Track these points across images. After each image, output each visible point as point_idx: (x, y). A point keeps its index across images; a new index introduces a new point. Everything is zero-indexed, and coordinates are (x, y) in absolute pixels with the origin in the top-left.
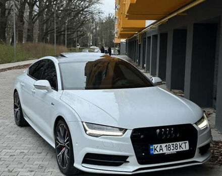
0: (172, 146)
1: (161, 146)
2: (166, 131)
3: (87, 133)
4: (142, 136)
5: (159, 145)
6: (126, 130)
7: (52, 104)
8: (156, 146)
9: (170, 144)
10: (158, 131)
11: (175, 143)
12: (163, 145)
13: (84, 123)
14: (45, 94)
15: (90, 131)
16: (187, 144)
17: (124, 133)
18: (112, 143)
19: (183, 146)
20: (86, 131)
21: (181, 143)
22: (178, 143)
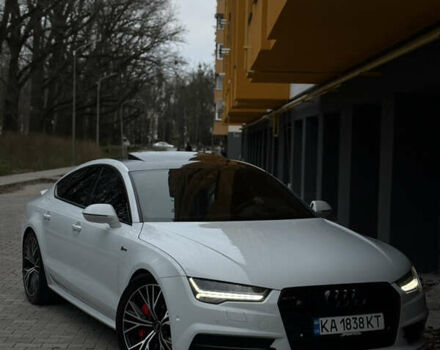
0: (353, 321)
1: (333, 321)
2: (341, 293)
3: (198, 296)
4: (299, 302)
5: (330, 319)
6: (270, 290)
7: (122, 249)
8: (324, 320)
9: (351, 317)
10: (328, 293)
11: (358, 317)
12: (338, 319)
13: (191, 280)
14: (105, 233)
15: (202, 293)
16: (381, 320)
17: (265, 297)
18: (244, 314)
19: (374, 322)
20: (195, 293)
21: (369, 316)
22: (364, 316)
